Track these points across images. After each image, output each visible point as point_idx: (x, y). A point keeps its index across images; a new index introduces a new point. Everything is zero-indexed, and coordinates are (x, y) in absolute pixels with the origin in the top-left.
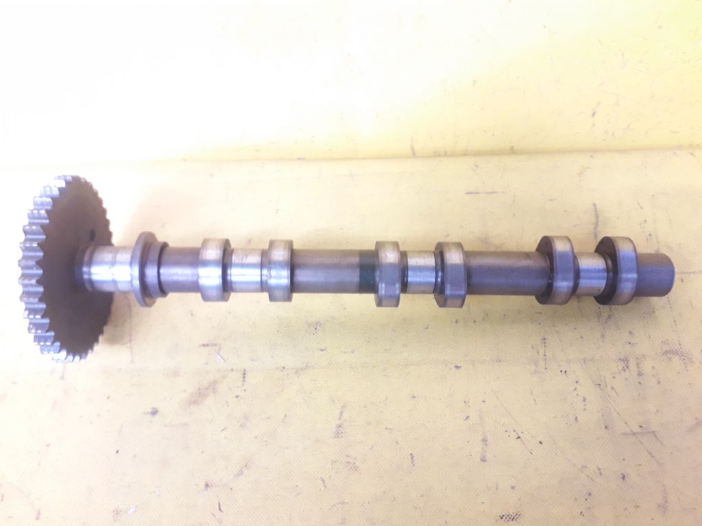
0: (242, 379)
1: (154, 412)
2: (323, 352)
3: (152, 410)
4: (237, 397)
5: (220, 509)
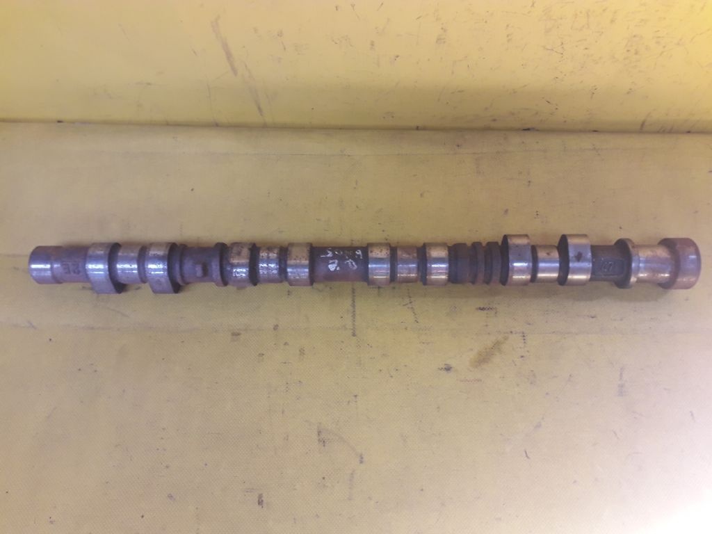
0: (523, 341)
1: (448, 369)
2: (594, 319)
3: (444, 367)
4: (522, 357)
5: (527, 456)
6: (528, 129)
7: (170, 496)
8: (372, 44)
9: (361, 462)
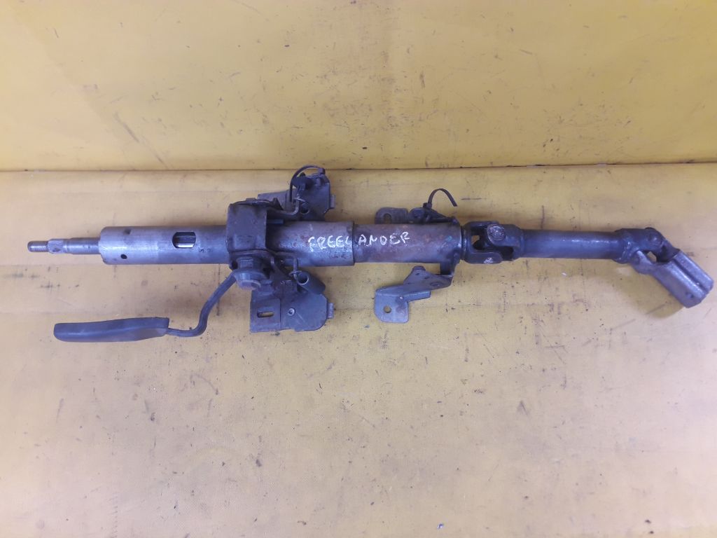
6: (350, 169)
7: (98, 417)
8: (222, 124)
9: (217, 394)
